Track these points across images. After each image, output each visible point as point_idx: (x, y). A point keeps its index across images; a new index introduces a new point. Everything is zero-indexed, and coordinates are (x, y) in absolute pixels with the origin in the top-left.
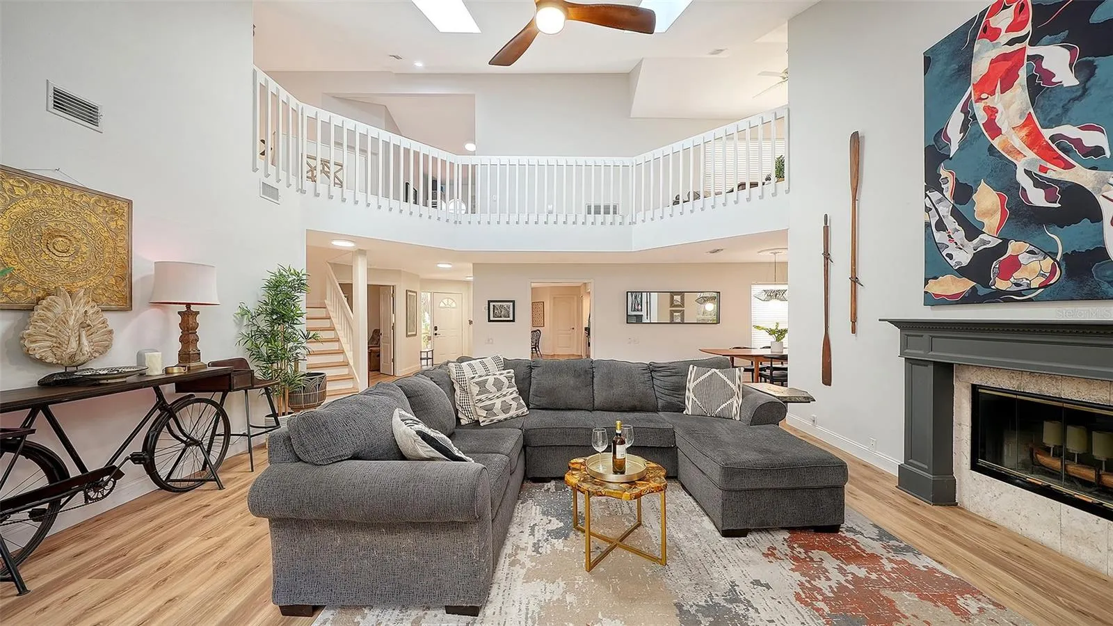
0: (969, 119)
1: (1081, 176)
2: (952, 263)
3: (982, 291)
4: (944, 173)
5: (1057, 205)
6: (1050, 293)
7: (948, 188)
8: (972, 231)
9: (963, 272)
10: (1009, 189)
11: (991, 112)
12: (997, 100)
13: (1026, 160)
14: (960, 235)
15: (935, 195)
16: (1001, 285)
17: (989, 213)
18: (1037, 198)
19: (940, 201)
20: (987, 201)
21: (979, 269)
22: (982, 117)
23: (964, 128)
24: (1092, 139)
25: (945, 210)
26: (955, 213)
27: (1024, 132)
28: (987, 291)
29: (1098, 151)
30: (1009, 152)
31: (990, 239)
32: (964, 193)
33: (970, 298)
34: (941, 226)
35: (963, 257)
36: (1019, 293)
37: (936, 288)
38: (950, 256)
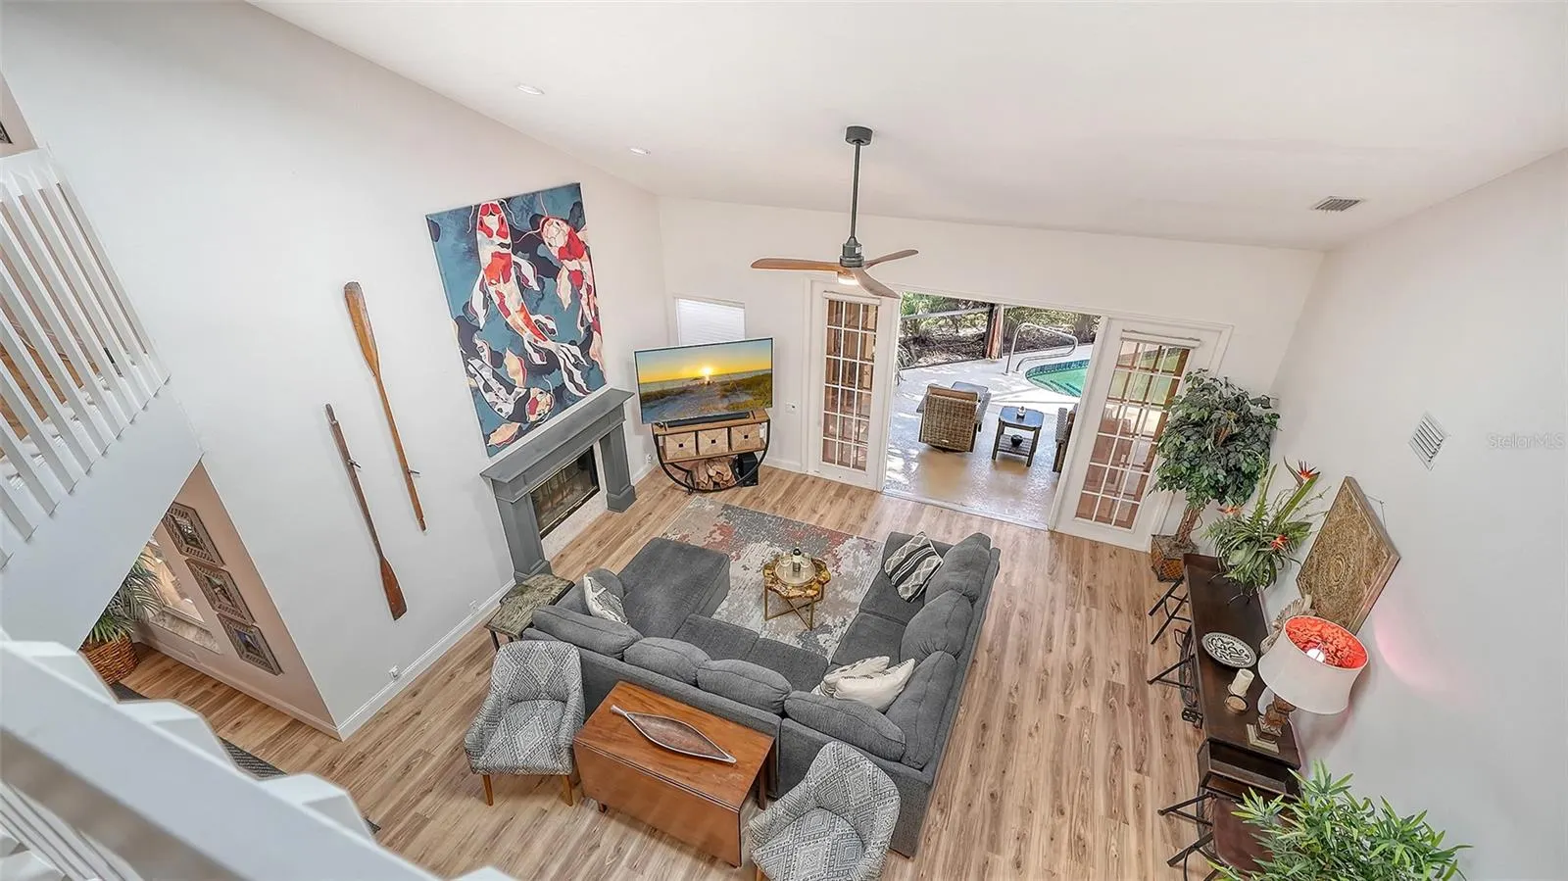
0: (487, 301)
1: (550, 345)
2: (503, 415)
3: (525, 427)
4: (479, 343)
5: (545, 363)
6: (553, 412)
7: (485, 354)
8: (510, 387)
9: (511, 419)
10: (523, 355)
11: (501, 296)
12: (502, 287)
13: (527, 335)
14: (503, 392)
15: (477, 363)
16: (533, 418)
17: (516, 373)
18: (537, 359)
19: (481, 367)
20: (512, 363)
21: (519, 415)
22: (496, 300)
23: (486, 306)
24: (552, 325)
25: (487, 373)
26: (495, 375)
27: (522, 316)
28: (527, 425)
29: (552, 332)
30: (518, 329)
31: (521, 390)
32: (497, 359)
33: (521, 433)
34: (488, 388)
35: (508, 408)
36: (541, 420)
37: (495, 439)
38: (500, 410)
